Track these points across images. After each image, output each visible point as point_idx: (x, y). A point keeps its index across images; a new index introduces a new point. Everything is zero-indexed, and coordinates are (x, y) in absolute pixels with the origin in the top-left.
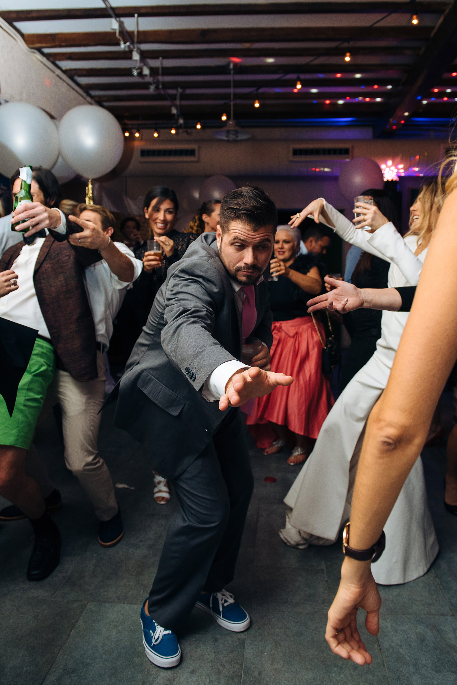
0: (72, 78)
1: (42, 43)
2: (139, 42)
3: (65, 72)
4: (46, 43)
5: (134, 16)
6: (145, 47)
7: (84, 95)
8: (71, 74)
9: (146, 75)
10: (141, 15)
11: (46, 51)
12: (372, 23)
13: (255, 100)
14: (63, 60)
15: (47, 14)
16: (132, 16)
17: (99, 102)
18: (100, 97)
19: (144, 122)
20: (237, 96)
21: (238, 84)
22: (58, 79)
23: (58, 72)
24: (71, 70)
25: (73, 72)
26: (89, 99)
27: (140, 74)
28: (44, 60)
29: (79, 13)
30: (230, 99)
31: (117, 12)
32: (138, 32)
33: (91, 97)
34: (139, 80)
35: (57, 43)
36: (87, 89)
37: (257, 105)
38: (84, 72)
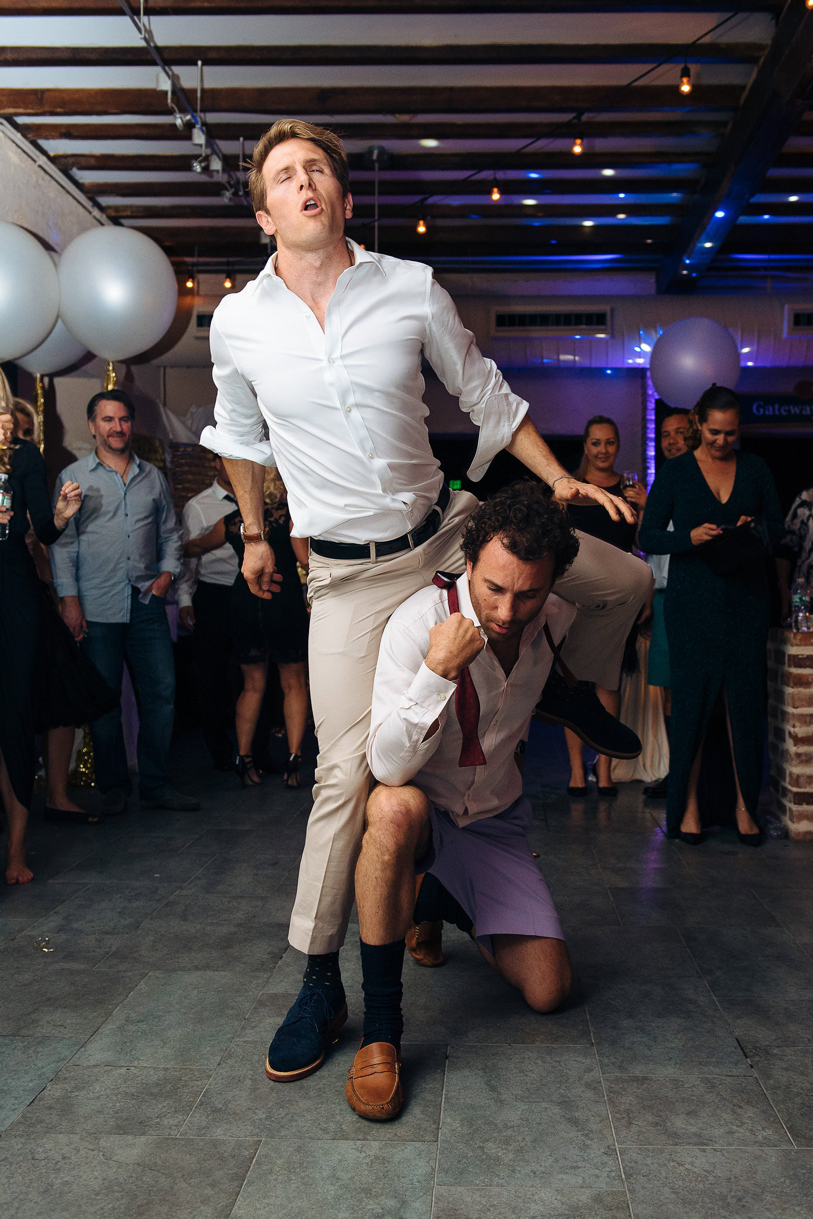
0: (66, 172)
1: (18, 107)
2: (204, 110)
3: (53, 160)
4: (26, 108)
5: (196, 64)
6: (213, 118)
7: (88, 204)
8: (64, 164)
9: (217, 171)
10: (207, 62)
11: (21, 120)
12: (631, 80)
13: (420, 220)
14: (54, 138)
15: (34, 56)
16: (192, 63)
17: (116, 218)
18: (117, 208)
19: (202, 260)
20: (386, 211)
21: (388, 188)
22: (42, 173)
23: (42, 160)
24: (66, 157)
25: (70, 160)
26: (96, 213)
27: (206, 169)
28: (18, 137)
29: (93, 56)
30: (374, 216)
31: (166, 55)
32: (203, 90)
33: (101, 209)
34: (205, 178)
35: (47, 109)
36: (93, 192)
37: (422, 229)
38: (93, 162)
